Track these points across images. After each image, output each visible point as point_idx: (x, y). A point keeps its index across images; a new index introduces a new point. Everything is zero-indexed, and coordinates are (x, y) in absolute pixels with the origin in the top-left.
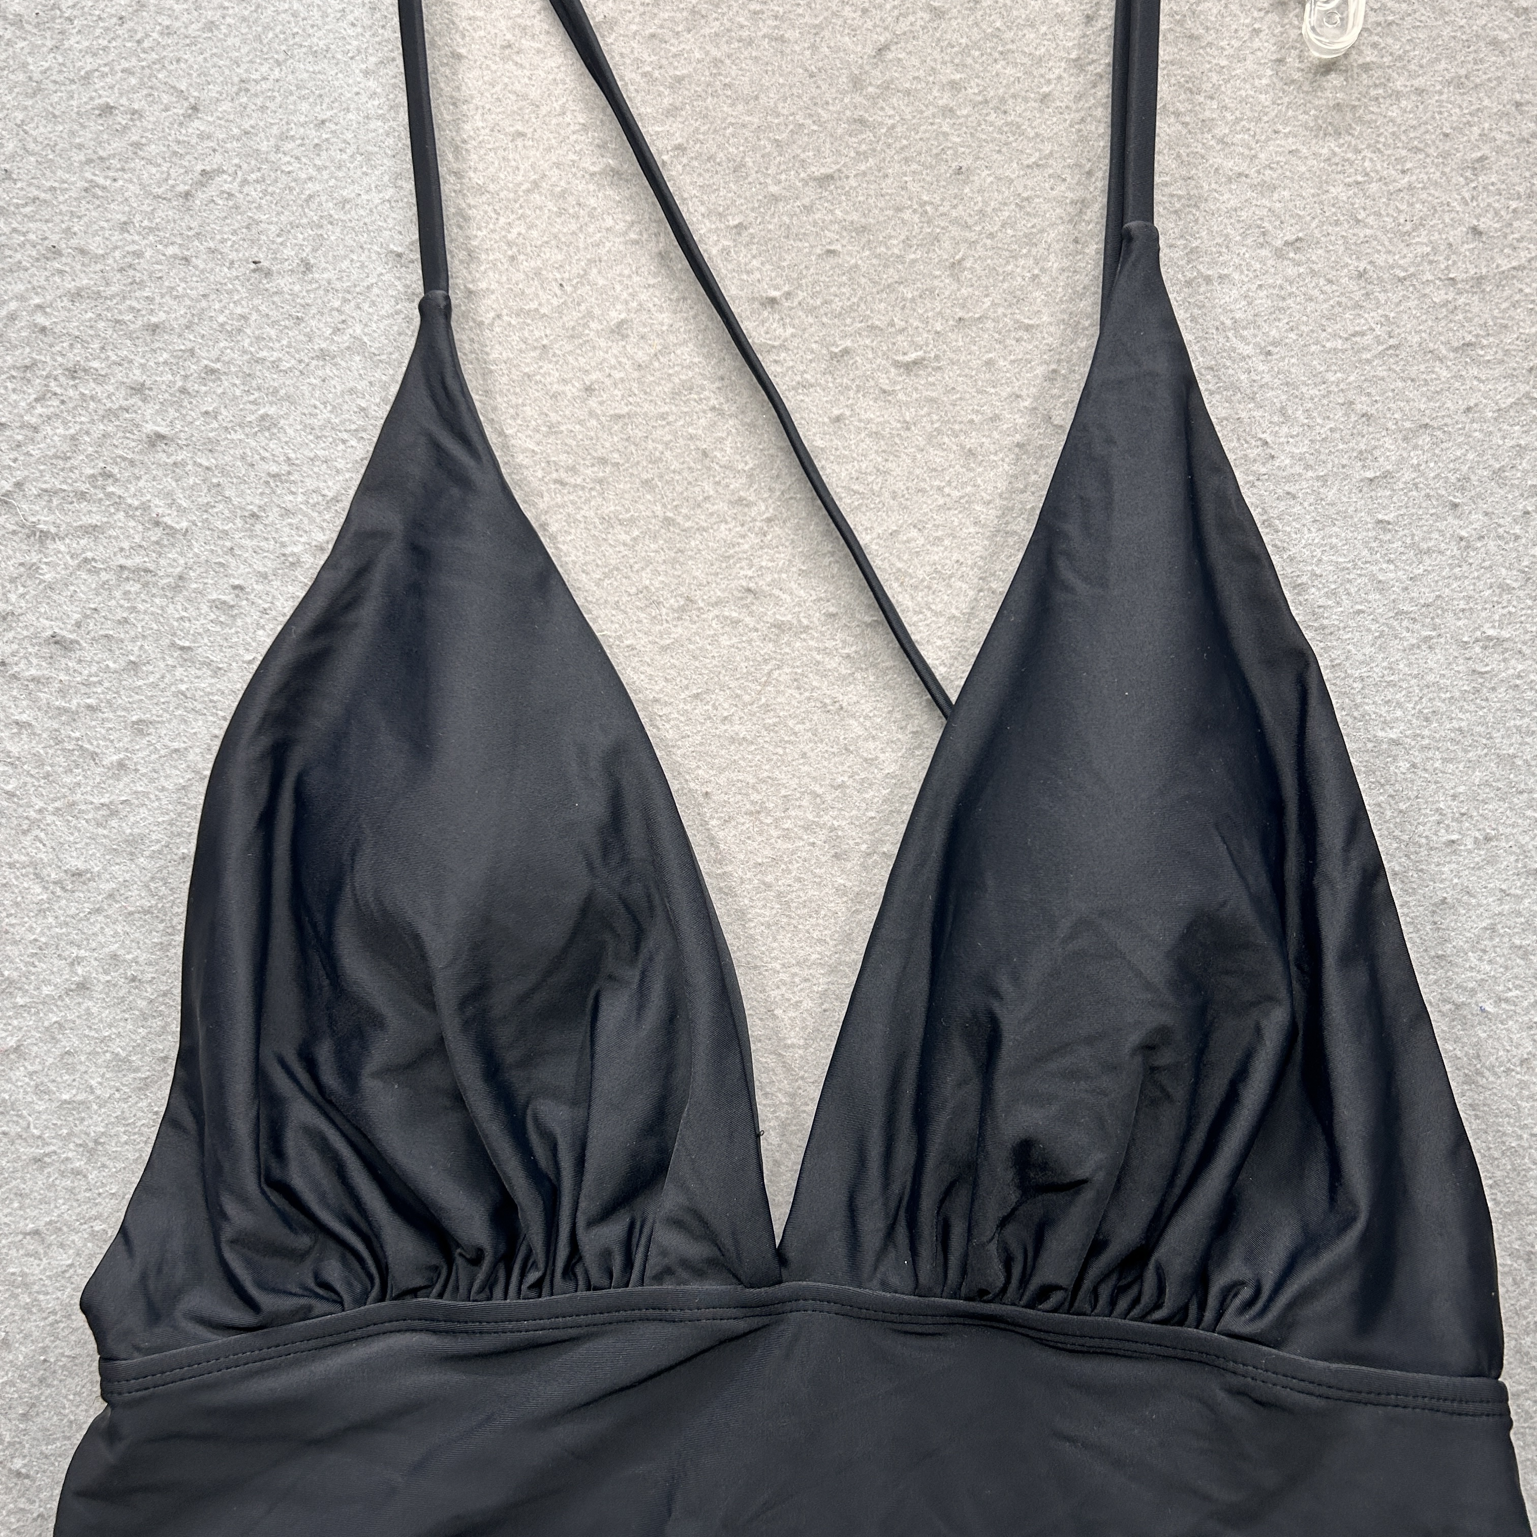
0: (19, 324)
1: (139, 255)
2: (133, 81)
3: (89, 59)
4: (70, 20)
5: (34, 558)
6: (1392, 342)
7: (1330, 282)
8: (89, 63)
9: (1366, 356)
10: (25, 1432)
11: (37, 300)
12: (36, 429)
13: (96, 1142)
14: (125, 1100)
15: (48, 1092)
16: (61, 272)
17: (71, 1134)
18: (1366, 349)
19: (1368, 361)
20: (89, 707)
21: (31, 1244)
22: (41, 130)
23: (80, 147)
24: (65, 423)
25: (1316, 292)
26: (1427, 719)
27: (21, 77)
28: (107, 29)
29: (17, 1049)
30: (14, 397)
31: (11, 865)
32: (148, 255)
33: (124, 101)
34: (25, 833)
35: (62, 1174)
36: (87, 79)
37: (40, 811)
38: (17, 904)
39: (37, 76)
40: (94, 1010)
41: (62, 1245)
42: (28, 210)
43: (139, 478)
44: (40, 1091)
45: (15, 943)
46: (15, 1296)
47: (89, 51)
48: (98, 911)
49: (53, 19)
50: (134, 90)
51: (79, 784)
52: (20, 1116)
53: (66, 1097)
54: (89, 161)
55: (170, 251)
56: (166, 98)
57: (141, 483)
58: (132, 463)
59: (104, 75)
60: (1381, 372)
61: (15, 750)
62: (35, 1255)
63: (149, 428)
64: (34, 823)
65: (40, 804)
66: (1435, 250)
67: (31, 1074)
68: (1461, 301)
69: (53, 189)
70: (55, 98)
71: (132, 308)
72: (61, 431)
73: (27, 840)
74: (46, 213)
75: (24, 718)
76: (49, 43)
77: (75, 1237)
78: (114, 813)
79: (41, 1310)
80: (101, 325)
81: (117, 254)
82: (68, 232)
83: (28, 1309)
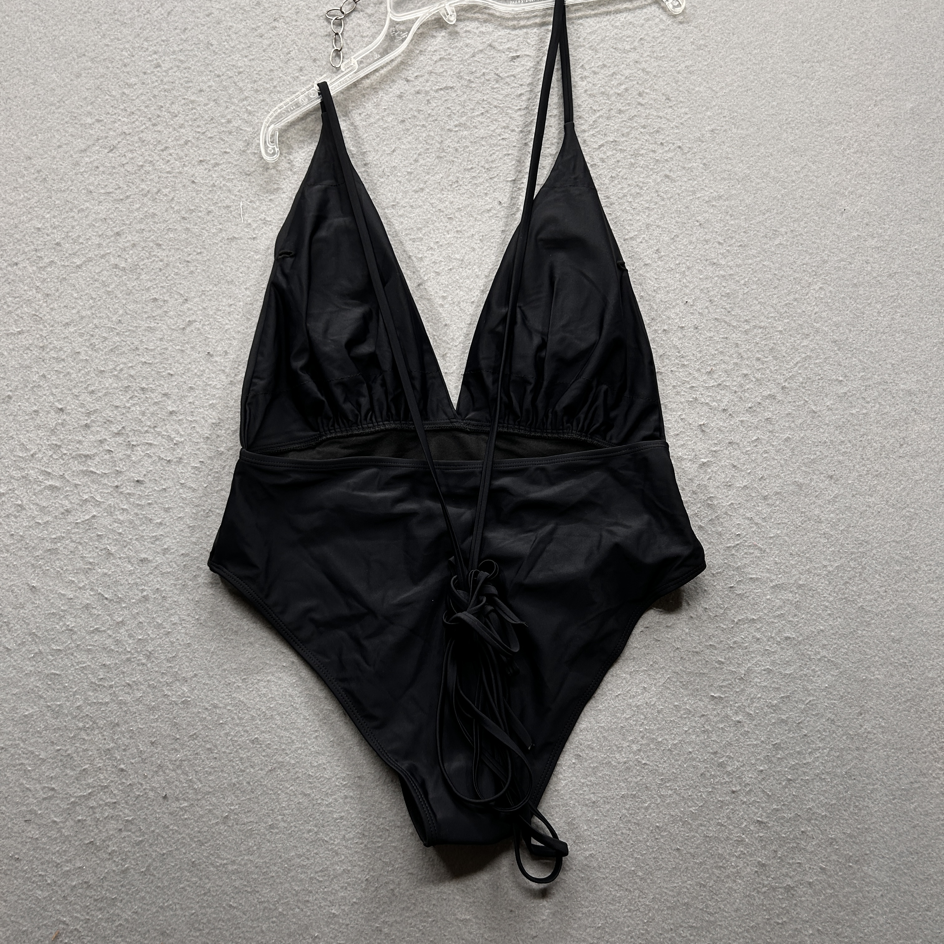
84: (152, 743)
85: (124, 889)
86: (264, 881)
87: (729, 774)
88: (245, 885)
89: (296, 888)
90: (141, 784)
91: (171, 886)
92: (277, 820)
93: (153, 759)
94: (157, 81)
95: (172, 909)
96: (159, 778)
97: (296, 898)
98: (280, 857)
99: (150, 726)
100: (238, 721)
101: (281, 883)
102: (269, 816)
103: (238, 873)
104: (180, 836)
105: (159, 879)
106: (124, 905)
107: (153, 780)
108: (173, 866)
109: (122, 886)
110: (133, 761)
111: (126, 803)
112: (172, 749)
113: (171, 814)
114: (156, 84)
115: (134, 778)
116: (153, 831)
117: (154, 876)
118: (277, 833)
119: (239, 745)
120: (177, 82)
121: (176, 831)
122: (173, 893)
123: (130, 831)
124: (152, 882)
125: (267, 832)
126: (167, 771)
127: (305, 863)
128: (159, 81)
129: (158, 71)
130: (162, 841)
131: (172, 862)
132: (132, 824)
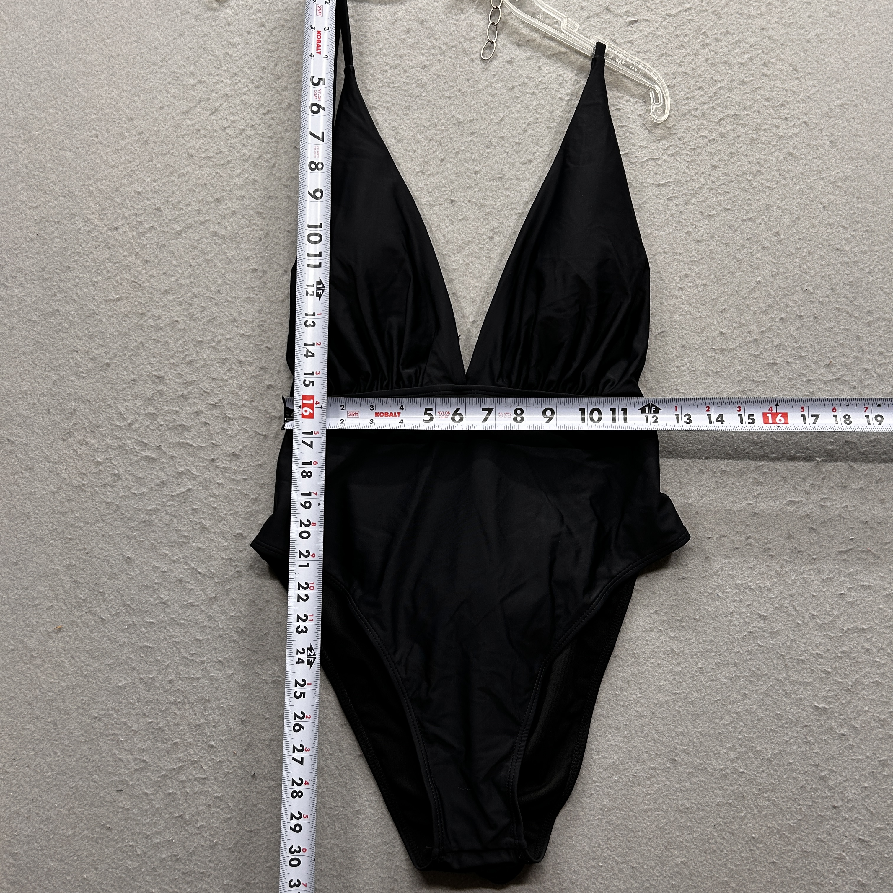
0: (221, 344)
1: (265, 321)
2: (264, 261)
3: (248, 252)
4: (242, 238)
5: (225, 426)
6: (693, 369)
7: (673, 348)
8: (249, 254)
9: (685, 373)
10: (215, 732)
11: (228, 337)
12: (227, 381)
13: (242, 630)
14: (253, 616)
15: (226, 613)
16: (237, 326)
17: (234, 628)
18: (685, 371)
19: (685, 375)
20: (245, 479)
21: (218, 666)
22: (230, 276)
23: (244, 283)
24: (237, 379)
25: (668, 351)
26: (702, 497)
27: (224, 257)
28: (255, 242)
29: (214, 598)
30: (219, 369)
31: (214, 533)
32: (268, 321)
33: (261, 267)
34: (219, 522)
35: (230, 642)
36: (247, 259)
37: (225, 514)
38: (216, 547)
39: (230, 257)
40: (243, 584)
41: (229, 666)
42: (226, 304)
43: (263, 399)
44: (223, 612)
45: (215, 560)
46: (212, 684)
47: (247, 249)
48: (245, 550)
49: (236, 238)
50: (264, 264)
51: (239, 505)
52: (216, 621)
53: (232, 614)
54: (247, 288)
55: (276, 320)
56: (275, 267)
57: (264, 401)
58: (261, 394)
59: (253, 258)
60: (689, 379)
61: (217, 493)
62: (220, 670)
63: (267, 383)
64: (223, 519)
65: (225, 512)
66: (708, 339)
67: (219, 607)
68: (717, 356)
69: (235, 297)
70: (236, 265)
71: (262, 340)
72: (235, 382)
73: (220, 525)
74: (232, 305)
75: (220, 481)
76: (234, 246)
77: (233, 664)
78: (252, 515)
79: (221, 689)
80: (251, 345)
81: (257, 321)
82: (240, 313)
83: (217, 688)
84: (242, 721)
85: (212, 865)
86: (350, 866)
87: (830, 788)
88: (331, 869)
89: (382, 875)
90: (231, 762)
91: (258, 864)
92: (364, 806)
93: (243, 737)
94: (260, 41)
95: (258, 888)
96: (248, 757)
97: (381, 885)
98: (367, 843)
99: (240, 704)
100: (328, 704)
101: (366, 869)
102: (357, 801)
103: (324, 856)
104: (267, 816)
105: (246, 856)
106: (211, 880)
107: (242, 758)
108: (261, 845)
109: (210, 861)
110: (223, 738)
111: (215, 779)
112: (262, 729)
113: (258, 793)
114: (260, 44)
115: (223, 755)
116: (241, 809)
117: (242, 853)
118: (364, 819)
119: (328, 728)
120: (281, 43)
121: (264, 810)
122: (260, 872)
123: (218, 807)
124: (239, 859)
125: (353, 818)
126: (256, 750)
127: (391, 851)
128: (263, 42)
129: (262, 31)
130: (250, 819)
131: (259, 841)
132: (221, 801)
